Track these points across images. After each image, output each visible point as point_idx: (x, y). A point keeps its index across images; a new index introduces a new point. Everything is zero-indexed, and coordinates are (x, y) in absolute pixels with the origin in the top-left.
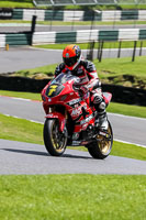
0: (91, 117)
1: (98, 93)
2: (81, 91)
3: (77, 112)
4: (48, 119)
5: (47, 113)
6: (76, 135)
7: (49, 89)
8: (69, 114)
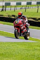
0: (25, 29)
1: (27, 23)
2: (23, 23)
3: (22, 28)
4: (15, 29)
5: (15, 28)
6: (22, 34)
7: (15, 22)
8: (20, 28)
